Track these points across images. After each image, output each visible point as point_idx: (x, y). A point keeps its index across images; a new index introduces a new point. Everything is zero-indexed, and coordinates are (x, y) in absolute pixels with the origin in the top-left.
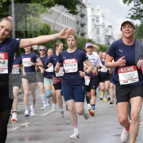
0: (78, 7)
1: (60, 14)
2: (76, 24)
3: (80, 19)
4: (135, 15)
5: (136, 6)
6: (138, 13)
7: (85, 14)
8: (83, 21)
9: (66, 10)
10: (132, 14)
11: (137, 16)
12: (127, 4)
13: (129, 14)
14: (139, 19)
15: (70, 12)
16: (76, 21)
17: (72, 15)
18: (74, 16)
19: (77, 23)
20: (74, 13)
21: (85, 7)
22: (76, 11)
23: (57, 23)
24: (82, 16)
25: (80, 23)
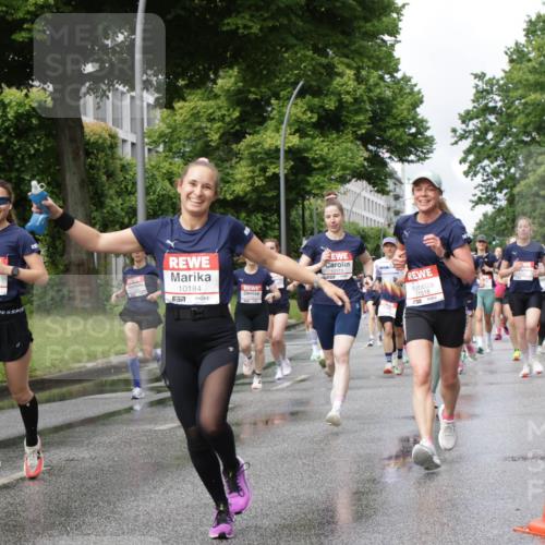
0: (390, 183)
1: (359, 195)
2: (386, 211)
3: (393, 203)
4: (484, 196)
5: (484, 181)
6: (489, 193)
7: (401, 194)
8: (398, 207)
9: (370, 187)
10: (479, 194)
11: (488, 198)
12: (469, 178)
13: (475, 195)
14: (491, 203)
15: (378, 191)
16: (386, 206)
17: (380, 195)
18: (384, 197)
19: (389, 209)
20: (383, 191)
21: (401, 183)
22: (388, 189)
23: (354, 210)
24: (397, 198)
25: (392, 210)
